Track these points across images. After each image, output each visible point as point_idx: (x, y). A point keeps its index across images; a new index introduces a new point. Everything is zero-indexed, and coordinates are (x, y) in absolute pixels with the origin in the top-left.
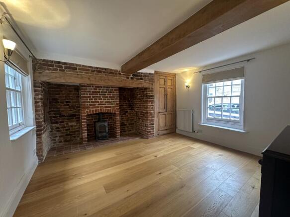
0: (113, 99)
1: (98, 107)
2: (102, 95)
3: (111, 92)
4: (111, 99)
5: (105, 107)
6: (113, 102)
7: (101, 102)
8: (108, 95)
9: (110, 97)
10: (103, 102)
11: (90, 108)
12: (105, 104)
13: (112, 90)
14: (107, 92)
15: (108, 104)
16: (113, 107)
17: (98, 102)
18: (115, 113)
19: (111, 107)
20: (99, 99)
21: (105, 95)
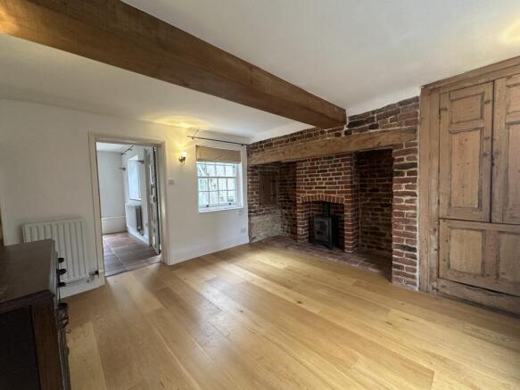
0: (339, 178)
1: (316, 192)
2: (321, 171)
3: (335, 166)
4: (336, 178)
5: (326, 192)
6: (339, 183)
8: (330, 170)
9: (333, 174)
10: (322, 183)
11: (304, 192)
12: (325, 188)
13: (338, 161)
14: (328, 167)
15: (330, 188)
16: (338, 192)
17: (316, 184)
18: (342, 206)
19: (334, 192)
20: (318, 179)
21: (326, 171)
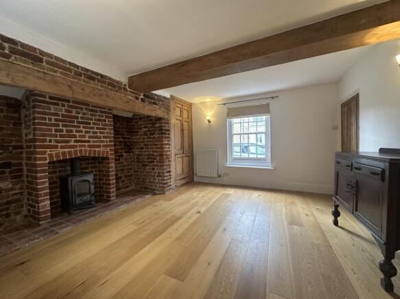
0: (104, 133)
1: (76, 146)
2: (82, 123)
3: (99, 120)
4: (100, 133)
5: (89, 146)
6: (104, 137)
7: (80, 136)
8: (94, 124)
9: (97, 128)
10: (84, 137)
11: (57, 147)
12: (89, 141)
13: (102, 116)
14: (92, 119)
15: (94, 142)
16: (104, 146)
17: (75, 136)
18: (107, 158)
19: (99, 146)
20: (77, 131)
21: (90, 124)
